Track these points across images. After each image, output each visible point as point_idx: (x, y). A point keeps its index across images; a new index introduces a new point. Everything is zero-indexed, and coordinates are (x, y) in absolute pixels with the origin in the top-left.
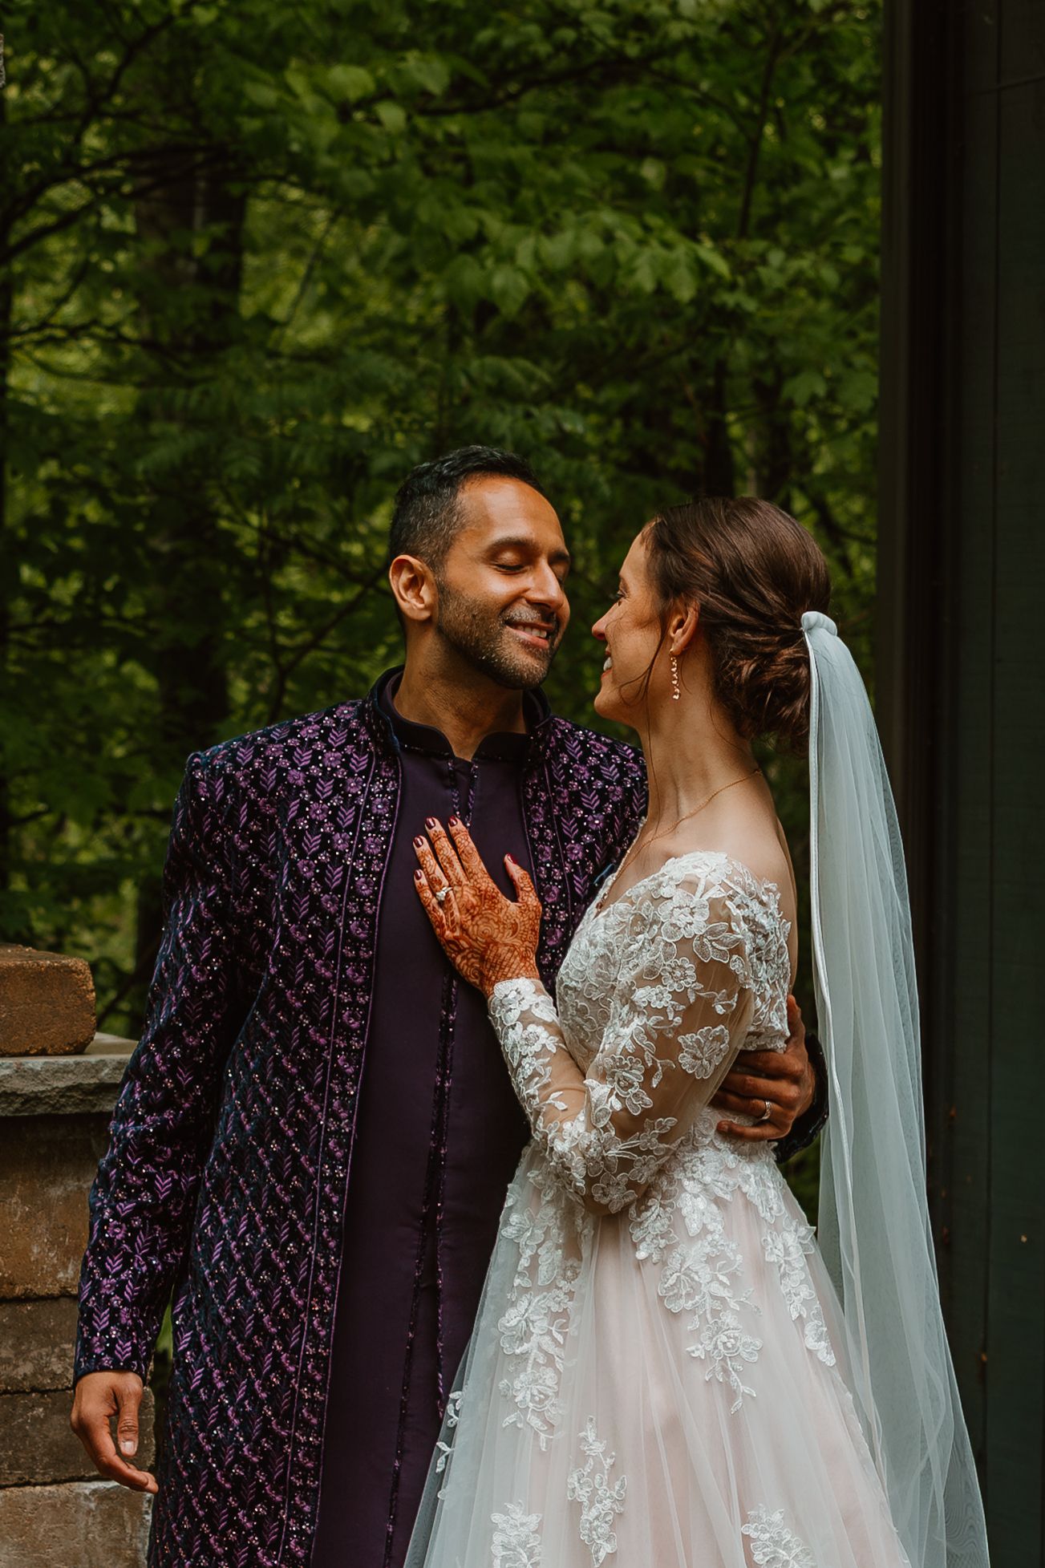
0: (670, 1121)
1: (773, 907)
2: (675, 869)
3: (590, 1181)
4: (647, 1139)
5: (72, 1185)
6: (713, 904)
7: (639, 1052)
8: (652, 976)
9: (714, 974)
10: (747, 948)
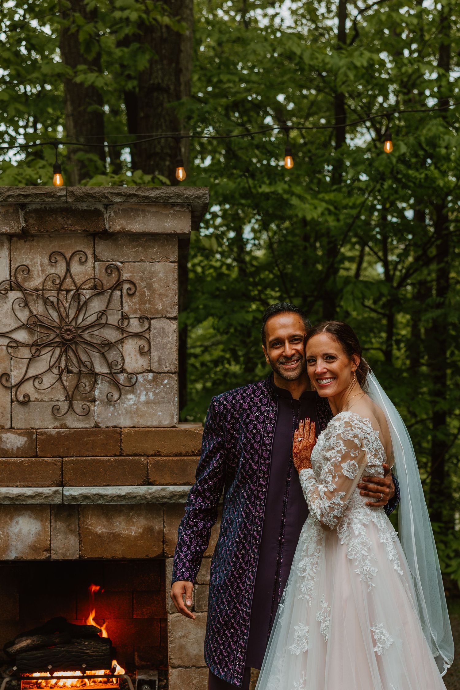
0: (343, 493)
2: (336, 417)
3: (322, 516)
6: (346, 423)
7: (329, 471)
8: (331, 448)
10: (360, 436)
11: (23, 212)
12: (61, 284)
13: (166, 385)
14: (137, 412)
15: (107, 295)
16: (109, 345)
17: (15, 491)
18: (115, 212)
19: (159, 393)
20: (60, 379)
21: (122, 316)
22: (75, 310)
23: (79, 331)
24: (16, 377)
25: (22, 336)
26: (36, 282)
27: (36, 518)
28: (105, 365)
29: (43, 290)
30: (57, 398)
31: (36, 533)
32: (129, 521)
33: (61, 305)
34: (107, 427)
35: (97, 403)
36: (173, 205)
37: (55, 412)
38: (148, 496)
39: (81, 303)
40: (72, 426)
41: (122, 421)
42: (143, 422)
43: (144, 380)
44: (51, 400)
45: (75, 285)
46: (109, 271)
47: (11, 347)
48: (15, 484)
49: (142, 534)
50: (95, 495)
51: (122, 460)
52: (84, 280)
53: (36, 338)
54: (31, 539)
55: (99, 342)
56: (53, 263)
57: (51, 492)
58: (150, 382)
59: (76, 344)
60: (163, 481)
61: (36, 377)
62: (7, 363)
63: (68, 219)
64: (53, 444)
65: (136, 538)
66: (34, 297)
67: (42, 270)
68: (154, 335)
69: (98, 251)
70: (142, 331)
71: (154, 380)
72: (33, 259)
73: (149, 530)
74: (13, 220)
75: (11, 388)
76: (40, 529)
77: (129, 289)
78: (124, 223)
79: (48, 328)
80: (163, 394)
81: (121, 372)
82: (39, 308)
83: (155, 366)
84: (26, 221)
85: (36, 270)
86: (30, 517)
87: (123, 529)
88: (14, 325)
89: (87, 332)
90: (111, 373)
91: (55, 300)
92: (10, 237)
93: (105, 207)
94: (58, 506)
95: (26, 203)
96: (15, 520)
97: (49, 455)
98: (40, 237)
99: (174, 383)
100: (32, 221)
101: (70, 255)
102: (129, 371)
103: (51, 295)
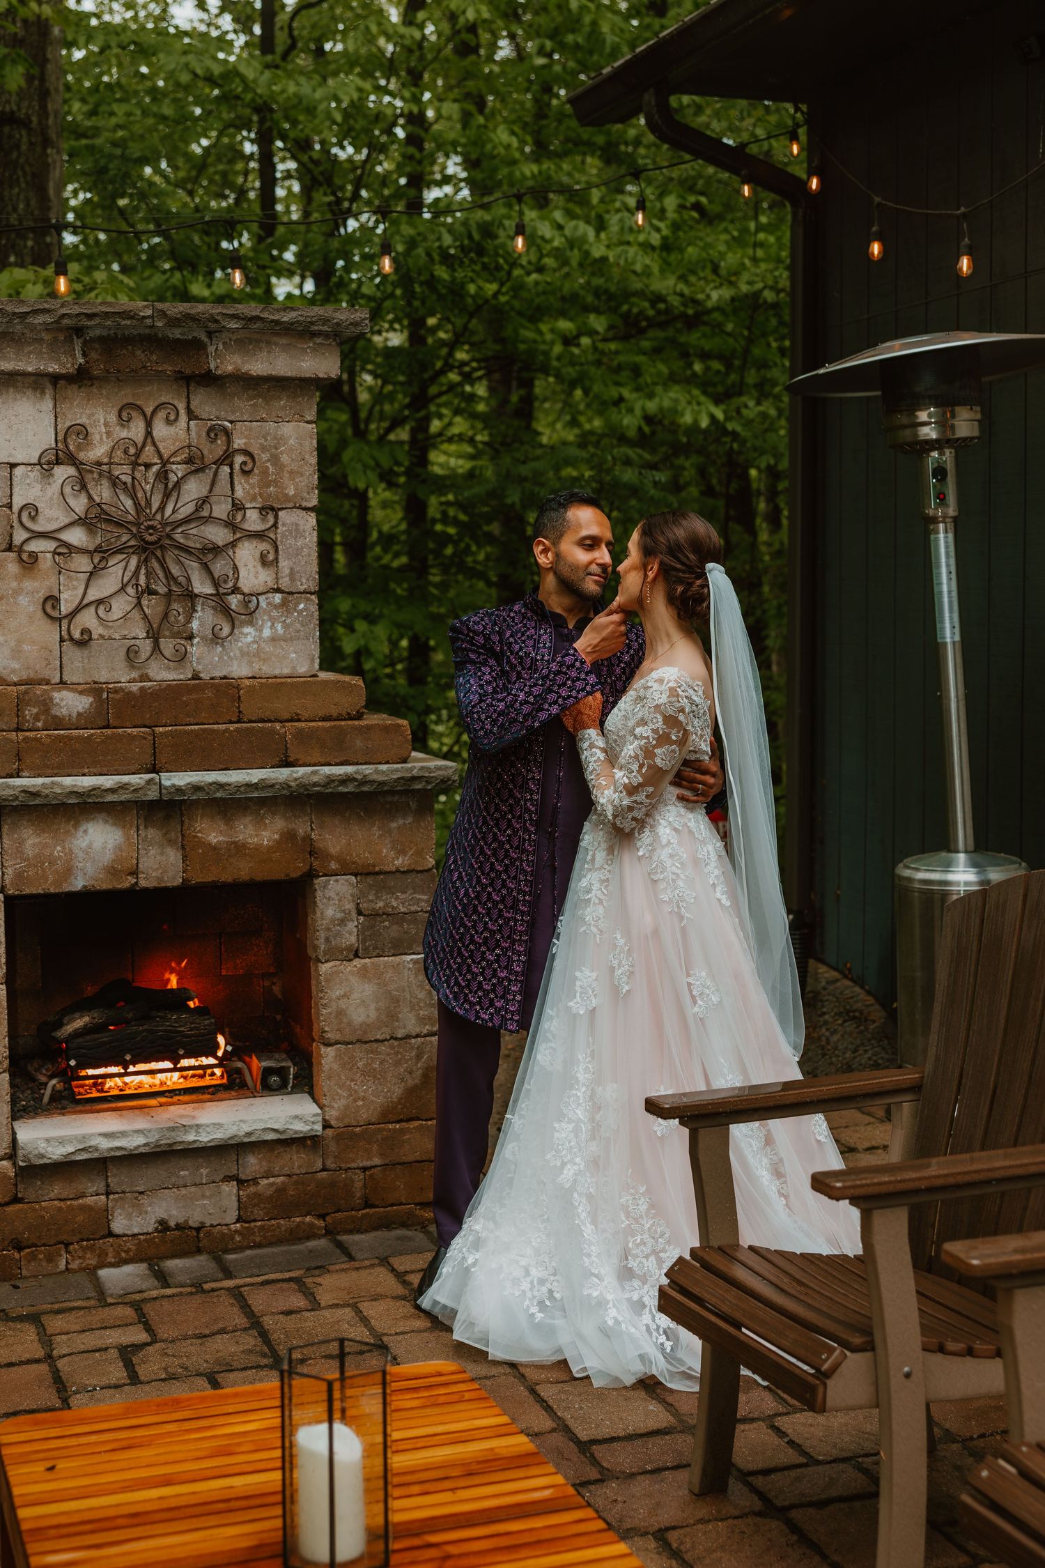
0: (651, 789)
1: (700, 693)
2: (655, 675)
3: (615, 816)
4: (641, 797)
5: (401, 822)
6: (671, 689)
7: (636, 757)
8: (643, 722)
9: (671, 721)
10: (687, 710)
11: (81, 341)
12: (137, 455)
13: (302, 611)
14: (257, 654)
15: (209, 473)
16: (216, 550)
17: (86, 782)
18: (224, 343)
19: (291, 624)
20: (139, 604)
21: (234, 505)
22: (160, 496)
23: (168, 529)
24: (68, 602)
25: (76, 536)
26: (98, 451)
27: (115, 824)
28: (208, 582)
29: (110, 463)
30: (133, 635)
31: (115, 848)
32: (259, 823)
33: (138, 487)
34: (212, 679)
35: (196, 641)
36: (314, 335)
37: (132, 655)
38: (293, 784)
39: (170, 485)
40: (158, 678)
41: (235, 667)
42: (267, 670)
43: (269, 604)
44: (125, 638)
45: (160, 456)
46: (212, 435)
47: (59, 554)
48: (81, 771)
49: (278, 842)
50: (210, 784)
51: (247, 729)
52: (173, 448)
53: (98, 540)
54: (108, 857)
55: (198, 546)
56: (124, 422)
57: (142, 783)
58: (276, 607)
59: (163, 548)
60: (309, 760)
61: (100, 602)
62: (53, 579)
63: (152, 353)
64: (134, 707)
65: (269, 848)
66: (95, 475)
67: (108, 433)
68: (283, 535)
69: (194, 404)
70: (263, 528)
71: (284, 604)
72: (93, 415)
73: (289, 836)
74: (65, 353)
75: (60, 619)
76: (122, 840)
77: (244, 463)
78: (239, 361)
79: (118, 524)
80: (298, 626)
81: (233, 592)
82: (103, 492)
83: (285, 583)
84: (84, 355)
85: (97, 432)
86: (106, 822)
87: (251, 836)
88: (65, 520)
89: (180, 530)
90: (218, 594)
91: (128, 480)
92: (55, 379)
93: (210, 334)
94: (151, 803)
95: (88, 327)
96: (82, 829)
97: (128, 724)
98: (103, 380)
99: (314, 608)
100: (94, 355)
101: (151, 409)
102: (246, 590)
103: (123, 472)
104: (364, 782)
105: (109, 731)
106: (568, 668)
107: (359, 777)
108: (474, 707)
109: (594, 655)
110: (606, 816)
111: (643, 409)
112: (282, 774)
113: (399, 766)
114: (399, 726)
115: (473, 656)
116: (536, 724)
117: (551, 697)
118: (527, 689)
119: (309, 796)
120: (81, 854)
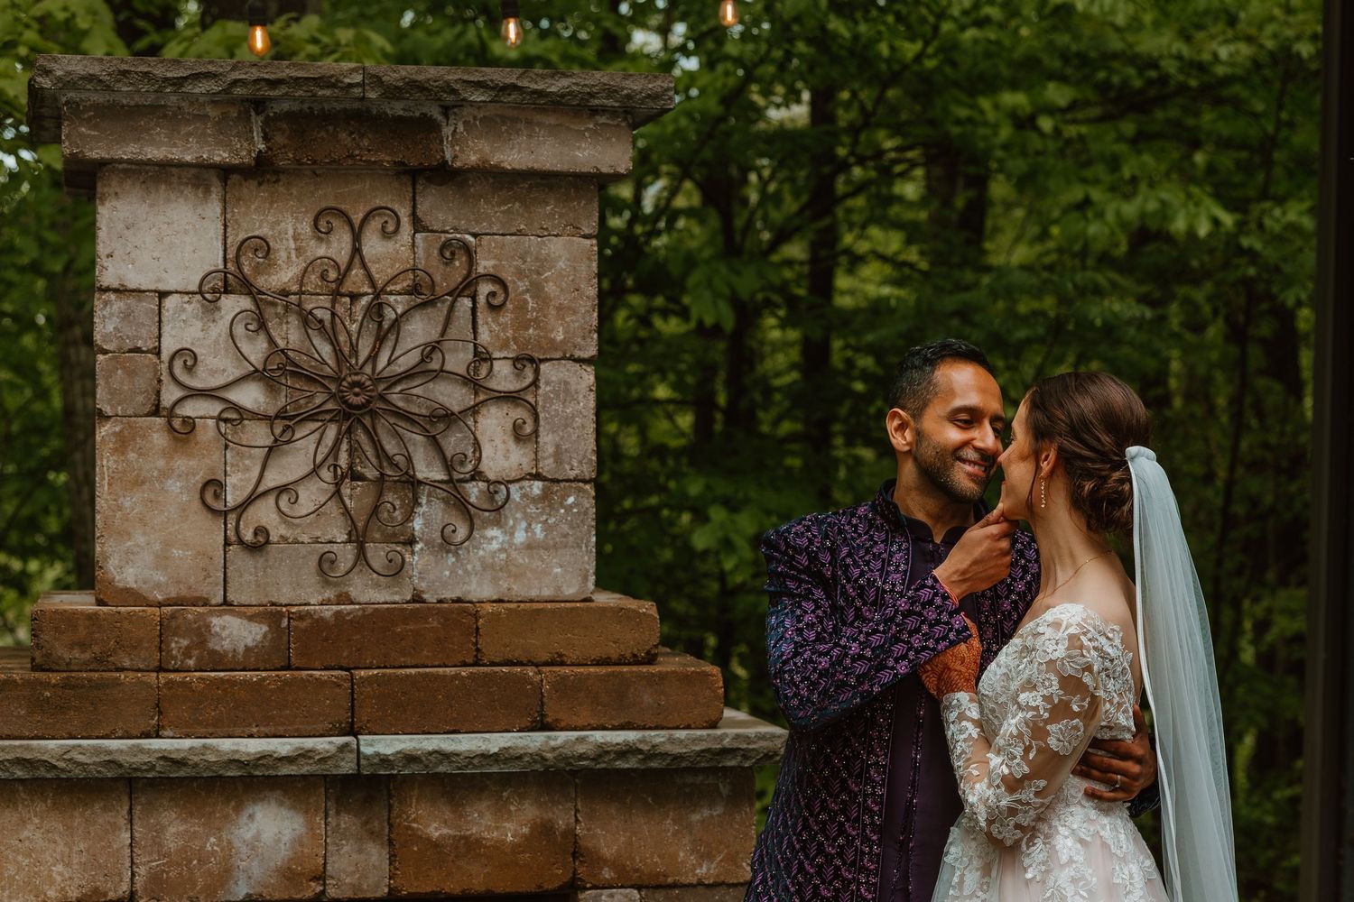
0: (1042, 783)
1: (1117, 642)
2: (1049, 616)
3: (990, 822)
4: (1027, 795)
5: (706, 812)
6: (1072, 637)
7: (1020, 736)
8: (1030, 686)
9: (1071, 684)
10: (1095, 668)
11: (260, 119)
12: (340, 281)
13: (571, 506)
14: (507, 567)
15: (443, 308)
16: (448, 418)
17: (252, 746)
18: (466, 123)
19: (556, 525)
20: (337, 494)
21: (476, 353)
22: (371, 340)
23: (381, 387)
24: (236, 489)
25: (250, 396)
26: (284, 275)
27: (293, 807)
28: (438, 464)
29: (301, 293)
30: (329, 537)
31: (293, 841)
32: (501, 811)
33: (339, 327)
34: (440, 601)
35: (418, 547)
36: (595, 111)
37: (326, 566)
38: (549, 756)
39: (386, 325)
40: (363, 599)
41: (473, 586)
42: (519, 590)
43: (524, 496)
44: (316, 541)
45: (373, 284)
46: (447, 254)
47: (226, 421)
48: (248, 730)
49: (528, 838)
50: (430, 753)
51: (486, 674)
52: (391, 272)
53: (282, 402)
54: (282, 854)
55: (424, 412)
56: (322, 234)
57: (333, 749)
58: (535, 500)
59: (373, 414)
60: (575, 721)
61: (282, 489)
62: (217, 456)
63: (362, 136)
64: (326, 639)
65: (516, 848)
66: (280, 310)
68: (546, 398)
69: (422, 209)
70: (519, 387)
71: (546, 496)
72: (278, 223)
73: (544, 830)
74: (238, 135)
75: (225, 514)
76: (303, 830)
77: (493, 294)
78: (487, 149)
79: (310, 379)
80: (565, 528)
81: (473, 479)
82: (290, 334)
83: (547, 466)
84: (266, 138)
85: (283, 249)
86: (281, 804)
87: (488, 828)
88: (234, 372)
89: (398, 388)
90: (450, 481)
91: (326, 316)
92: (225, 172)
93: (446, 111)
94: (346, 778)
95: (271, 99)
96: (245, 814)
97: (317, 664)
98: (295, 173)
99: (589, 504)
100: (279, 139)
101: (361, 216)
102: (491, 476)
103: (319, 306)
104: (652, 754)
105: (288, 674)
106: (923, 605)
107: (645, 748)
108: (785, 662)
109: (964, 587)
110: (977, 822)
111: (1118, 214)
112: (535, 741)
113: (704, 733)
114: (706, 675)
115: (791, 585)
116: (876, 689)
117: (899, 649)
118: (862, 638)
119: (574, 773)
120: (244, 849)
